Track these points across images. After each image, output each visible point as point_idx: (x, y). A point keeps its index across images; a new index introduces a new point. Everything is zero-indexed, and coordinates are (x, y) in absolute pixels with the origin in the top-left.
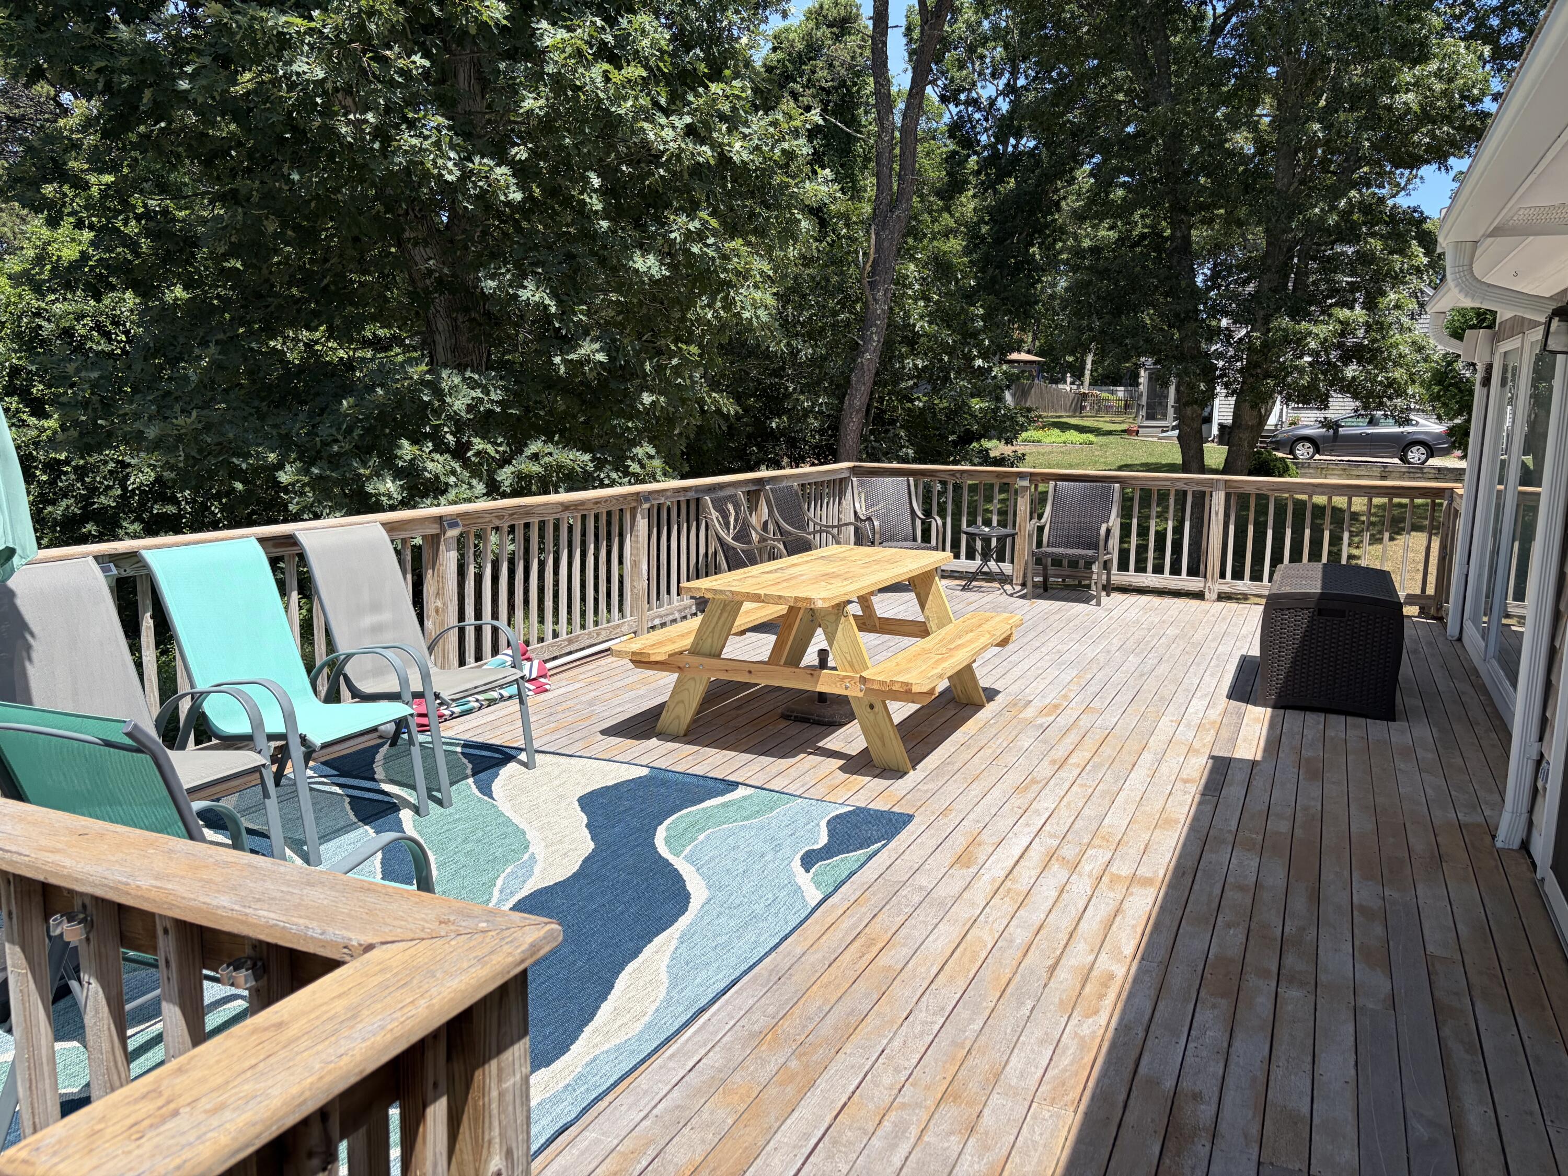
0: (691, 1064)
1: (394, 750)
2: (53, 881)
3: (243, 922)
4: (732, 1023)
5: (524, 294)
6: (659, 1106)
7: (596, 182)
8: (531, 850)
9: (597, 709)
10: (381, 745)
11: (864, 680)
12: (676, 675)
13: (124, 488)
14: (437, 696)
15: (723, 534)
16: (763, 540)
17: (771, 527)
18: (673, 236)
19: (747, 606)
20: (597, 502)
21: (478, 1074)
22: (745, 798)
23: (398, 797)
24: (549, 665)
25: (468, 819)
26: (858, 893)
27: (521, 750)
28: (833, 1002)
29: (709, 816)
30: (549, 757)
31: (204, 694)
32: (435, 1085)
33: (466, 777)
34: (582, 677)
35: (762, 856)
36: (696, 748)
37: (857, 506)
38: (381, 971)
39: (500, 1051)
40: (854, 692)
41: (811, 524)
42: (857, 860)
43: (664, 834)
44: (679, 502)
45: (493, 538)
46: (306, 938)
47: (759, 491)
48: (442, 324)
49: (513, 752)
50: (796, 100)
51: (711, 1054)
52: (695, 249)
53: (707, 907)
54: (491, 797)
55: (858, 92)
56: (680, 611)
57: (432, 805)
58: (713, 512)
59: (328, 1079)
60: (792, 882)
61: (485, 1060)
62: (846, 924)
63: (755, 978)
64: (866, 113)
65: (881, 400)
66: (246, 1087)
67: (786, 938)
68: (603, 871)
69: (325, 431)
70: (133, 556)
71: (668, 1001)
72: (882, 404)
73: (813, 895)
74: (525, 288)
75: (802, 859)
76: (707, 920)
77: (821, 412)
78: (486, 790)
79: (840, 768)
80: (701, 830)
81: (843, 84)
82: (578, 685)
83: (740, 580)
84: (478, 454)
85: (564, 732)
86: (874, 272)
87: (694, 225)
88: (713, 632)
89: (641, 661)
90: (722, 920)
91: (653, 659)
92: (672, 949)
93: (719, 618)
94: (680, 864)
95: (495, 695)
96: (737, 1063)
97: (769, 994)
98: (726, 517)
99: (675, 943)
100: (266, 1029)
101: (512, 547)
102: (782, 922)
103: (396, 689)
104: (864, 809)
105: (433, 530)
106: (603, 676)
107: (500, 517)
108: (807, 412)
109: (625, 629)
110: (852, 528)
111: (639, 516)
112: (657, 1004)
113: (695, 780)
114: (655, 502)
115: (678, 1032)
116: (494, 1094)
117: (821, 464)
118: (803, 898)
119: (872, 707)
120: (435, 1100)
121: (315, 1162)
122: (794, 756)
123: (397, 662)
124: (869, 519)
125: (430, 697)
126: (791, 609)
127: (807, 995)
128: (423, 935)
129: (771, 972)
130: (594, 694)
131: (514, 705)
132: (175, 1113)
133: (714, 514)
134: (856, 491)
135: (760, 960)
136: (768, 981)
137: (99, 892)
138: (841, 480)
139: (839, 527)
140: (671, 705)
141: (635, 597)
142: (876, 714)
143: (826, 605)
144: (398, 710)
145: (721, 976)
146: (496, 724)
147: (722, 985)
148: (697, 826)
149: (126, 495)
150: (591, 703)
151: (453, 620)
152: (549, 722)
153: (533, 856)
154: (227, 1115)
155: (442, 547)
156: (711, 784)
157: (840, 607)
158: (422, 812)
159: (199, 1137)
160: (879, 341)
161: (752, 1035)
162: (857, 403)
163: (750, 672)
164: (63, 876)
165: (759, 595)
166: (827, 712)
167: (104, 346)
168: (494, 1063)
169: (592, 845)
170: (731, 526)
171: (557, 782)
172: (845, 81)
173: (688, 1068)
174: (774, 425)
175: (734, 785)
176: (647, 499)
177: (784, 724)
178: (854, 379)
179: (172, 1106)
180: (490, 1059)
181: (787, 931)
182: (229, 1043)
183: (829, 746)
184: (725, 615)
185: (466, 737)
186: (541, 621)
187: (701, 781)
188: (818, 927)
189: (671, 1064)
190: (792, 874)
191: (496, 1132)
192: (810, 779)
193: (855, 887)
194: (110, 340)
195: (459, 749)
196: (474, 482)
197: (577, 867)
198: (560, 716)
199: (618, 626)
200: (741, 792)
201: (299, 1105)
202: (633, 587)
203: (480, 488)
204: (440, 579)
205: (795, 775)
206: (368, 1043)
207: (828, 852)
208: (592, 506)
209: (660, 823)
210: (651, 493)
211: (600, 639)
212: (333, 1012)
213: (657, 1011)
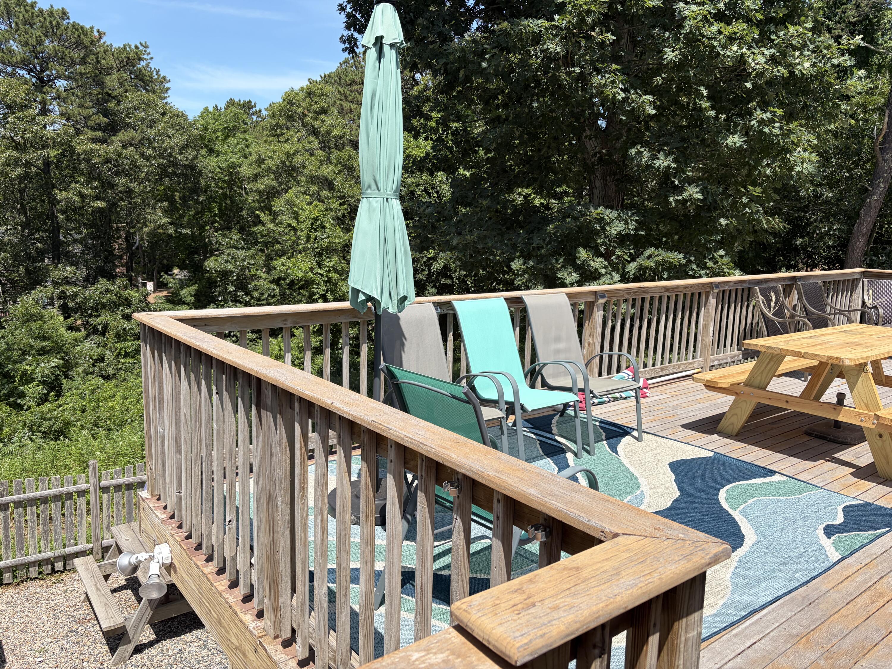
0: (749, 644)
1: (562, 419)
2: (446, 463)
3: (543, 505)
4: (777, 624)
5: (657, 163)
6: (728, 665)
7: (705, 92)
8: (641, 489)
9: (679, 412)
10: (555, 415)
11: (877, 417)
12: (734, 397)
13: (429, 270)
14: (591, 392)
15: (766, 311)
16: (792, 316)
17: (798, 308)
18: (752, 123)
19: (788, 358)
20: (686, 287)
21: (676, 624)
22: (779, 482)
23: (565, 445)
24: (650, 382)
25: (604, 464)
26: (868, 560)
27: (634, 429)
28: (851, 628)
29: (756, 489)
30: (650, 436)
31: (475, 376)
32: (655, 625)
33: (602, 440)
34: (668, 391)
35: (795, 521)
36: (744, 445)
37: (866, 298)
38: (627, 550)
39: (688, 614)
40: (868, 424)
41: (828, 308)
42: (867, 538)
43: (725, 495)
44: (737, 290)
45: (623, 306)
46: (579, 521)
47: (793, 285)
48: (598, 183)
49: (629, 430)
50: (830, 32)
51: (763, 641)
52: (766, 130)
53: (756, 546)
54: (617, 453)
55: (878, 22)
56: (731, 358)
57: (584, 453)
58: (760, 297)
59: (610, 607)
60: (817, 542)
61: (680, 618)
62: (859, 578)
63: (793, 599)
64: (883, 35)
65: (881, 227)
66: (567, 600)
67: (814, 578)
68: (686, 510)
69: (536, 241)
70: (449, 304)
71: (732, 599)
72: (881, 229)
73: (835, 556)
74: (658, 159)
75: (825, 529)
76: (756, 554)
77: (834, 235)
78: (614, 449)
79: (851, 474)
80: (752, 497)
81: (867, 17)
82: (666, 396)
83: (784, 342)
84: (618, 257)
85: (658, 423)
86: (884, 142)
87: (767, 116)
88: (762, 373)
89: (711, 386)
90: (768, 557)
91: (720, 386)
92: (733, 567)
93: (767, 364)
94: (735, 514)
95: (617, 395)
96: (781, 651)
97: (803, 612)
98: (769, 300)
99: (734, 564)
100: (570, 569)
101: (632, 311)
102: (811, 568)
103: (570, 385)
104: (872, 504)
105: (591, 299)
106: (681, 392)
107: (629, 294)
108: (822, 236)
109: (696, 365)
110: (859, 313)
111: (711, 297)
112: (725, 599)
113: (745, 465)
114: (722, 289)
115: (739, 621)
116: (683, 639)
117: (830, 269)
118: (826, 555)
119: (881, 436)
120: (654, 633)
121: (597, 651)
122: (815, 461)
123: (572, 370)
124: (875, 307)
125: (587, 392)
126: (821, 363)
127: (831, 619)
128: (646, 534)
129: (804, 598)
130: (676, 402)
131: (633, 402)
132: (534, 605)
133: (761, 298)
134: (865, 288)
135: (796, 589)
136: (802, 604)
137: (468, 474)
138: (854, 280)
139: (849, 311)
140: (728, 415)
141: (704, 347)
142: (883, 442)
143: (852, 363)
144: (570, 398)
145: (768, 592)
146: (618, 412)
147: (770, 599)
148: (747, 494)
149: (430, 275)
150: (675, 407)
151: (597, 351)
152: (650, 416)
153: (642, 493)
154: (561, 613)
155: (595, 309)
156: (756, 469)
157: (862, 367)
158: (579, 456)
159: (549, 622)
160: (885, 188)
161: (791, 636)
162: (864, 230)
163: (787, 402)
164: (451, 462)
165: (800, 353)
166: (840, 435)
167: (427, 199)
168: (684, 620)
169: (678, 493)
170: (772, 307)
171: (655, 452)
172: (868, 16)
173: (747, 646)
174: (798, 243)
175: (772, 473)
176: (717, 287)
177: (807, 438)
178: (862, 212)
179: (531, 600)
180: (683, 617)
181: (815, 574)
182: (553, 572)
183: (842, 458)
184: (772, 363)
185: (602, 417)
186: (646, 355)
187: (749, 467)
188: (838, 576)
189: (735, 640)
190: (817, 538)
191: (681, 662)
192: (829, 478)
193: (865, 555)
194: (430, 197)
195: (597, 424)
196: (614, 274)
197: (669, 504)
198: (656, 413)
199: (692, 363)
200: (776, 478)
201: (597, 618)
202: (703, 340)
203: (617, 277)
204: (593, 326)
205: (817, 473)
206: (629, 592)
207: (843, 528)
208: (682, 289)
209: (722, 488)
210: (720, 283)
211: (680, 370)
212: (605, 568)
213: (725, 604)
